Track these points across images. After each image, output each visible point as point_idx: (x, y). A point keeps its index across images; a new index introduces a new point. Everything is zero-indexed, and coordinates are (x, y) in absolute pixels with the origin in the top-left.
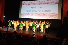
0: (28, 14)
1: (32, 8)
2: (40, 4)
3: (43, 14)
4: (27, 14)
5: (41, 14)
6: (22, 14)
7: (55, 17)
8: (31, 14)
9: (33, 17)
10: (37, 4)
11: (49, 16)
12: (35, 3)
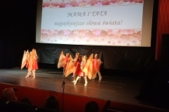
0: (61, 33)
1: (70, 14)
2: (93, 5)
3: (99, 33)
4: (57, 33)
5: (94, 33)
6: (44, 33)
8: (69, 33)
9: (74, 40)
10: (84, 4)
11: (118, 37)
12: (80, 3)
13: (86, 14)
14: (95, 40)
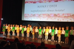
0: (34, 15)
1: (39, 7)
2: (50, 2)
3: (53, 15)
4: (32, 16)
5: (51, 15)
6: (26, 15)
7: (71, 18)
8: (38, 15)
9: (41, 19)
10: (45, 1)
11: (62, 17)
12: (43, 1)
13: (47, 6)
14: (51, 19)
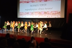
0: (28, 13)
1: (31, 6)
2: (40, 1)
3: (43, 13)
4: (26, 14)
5: (41, 13)
6: (21, 13)
8: (31, 13)
9: (33, 16)
10: (37, 1)
11: (51, 14)
12: (35, 1)
13: (38, 5)
14: (42, 16)
